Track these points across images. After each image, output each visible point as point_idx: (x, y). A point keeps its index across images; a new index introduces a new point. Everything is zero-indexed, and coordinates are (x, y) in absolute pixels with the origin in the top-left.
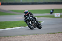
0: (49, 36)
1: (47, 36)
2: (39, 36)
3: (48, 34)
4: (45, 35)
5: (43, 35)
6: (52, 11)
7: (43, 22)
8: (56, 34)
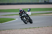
0: (22, 31)
1: (20, 31)
2: (14, 31)
3: (21, 29)
4: (18, 30)
5: (17, 30)
6: (29, 10)
7: (17, 19)
8: (28, 29)
